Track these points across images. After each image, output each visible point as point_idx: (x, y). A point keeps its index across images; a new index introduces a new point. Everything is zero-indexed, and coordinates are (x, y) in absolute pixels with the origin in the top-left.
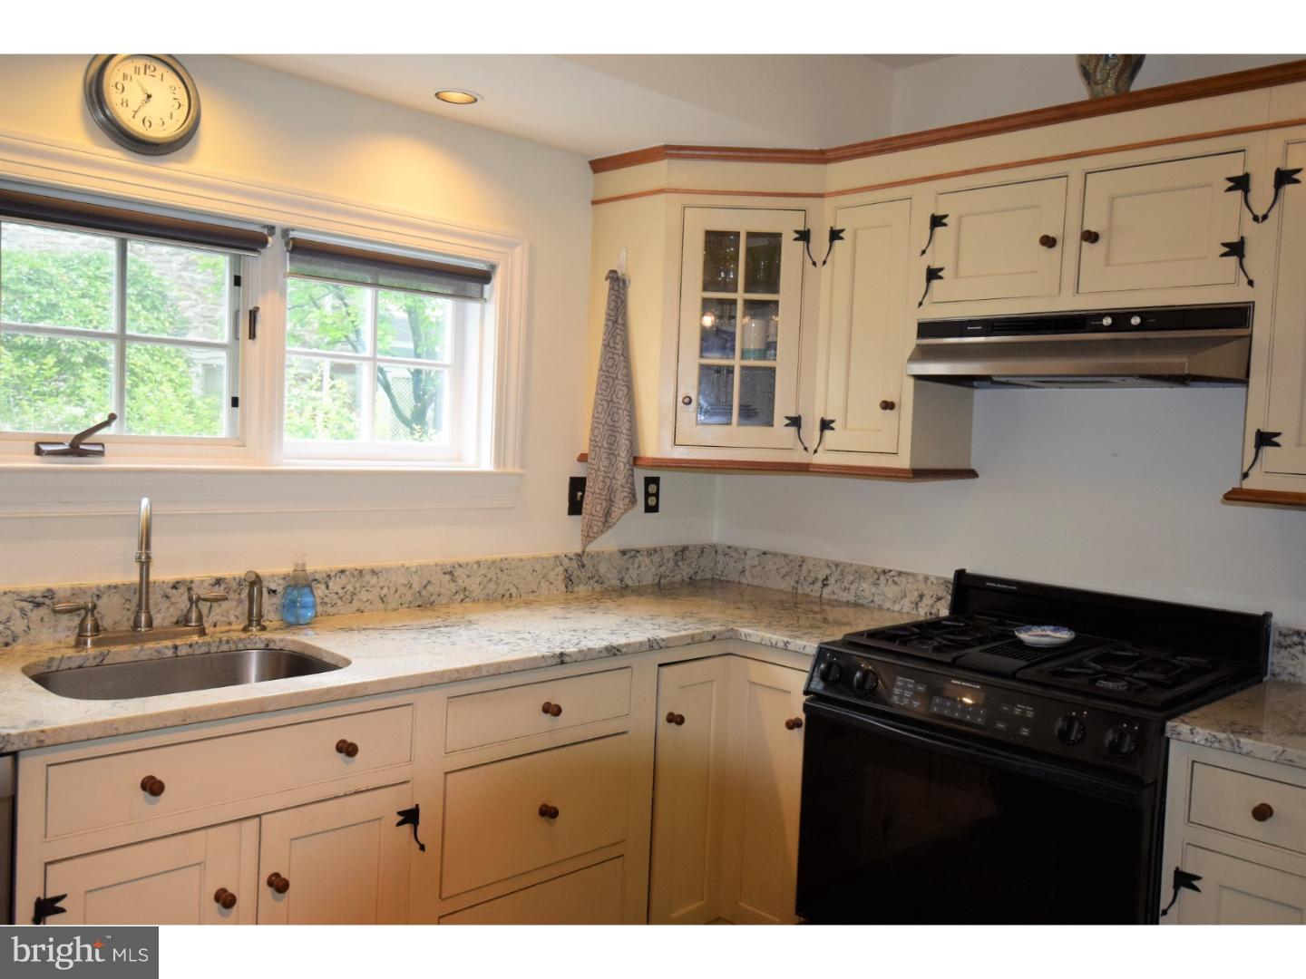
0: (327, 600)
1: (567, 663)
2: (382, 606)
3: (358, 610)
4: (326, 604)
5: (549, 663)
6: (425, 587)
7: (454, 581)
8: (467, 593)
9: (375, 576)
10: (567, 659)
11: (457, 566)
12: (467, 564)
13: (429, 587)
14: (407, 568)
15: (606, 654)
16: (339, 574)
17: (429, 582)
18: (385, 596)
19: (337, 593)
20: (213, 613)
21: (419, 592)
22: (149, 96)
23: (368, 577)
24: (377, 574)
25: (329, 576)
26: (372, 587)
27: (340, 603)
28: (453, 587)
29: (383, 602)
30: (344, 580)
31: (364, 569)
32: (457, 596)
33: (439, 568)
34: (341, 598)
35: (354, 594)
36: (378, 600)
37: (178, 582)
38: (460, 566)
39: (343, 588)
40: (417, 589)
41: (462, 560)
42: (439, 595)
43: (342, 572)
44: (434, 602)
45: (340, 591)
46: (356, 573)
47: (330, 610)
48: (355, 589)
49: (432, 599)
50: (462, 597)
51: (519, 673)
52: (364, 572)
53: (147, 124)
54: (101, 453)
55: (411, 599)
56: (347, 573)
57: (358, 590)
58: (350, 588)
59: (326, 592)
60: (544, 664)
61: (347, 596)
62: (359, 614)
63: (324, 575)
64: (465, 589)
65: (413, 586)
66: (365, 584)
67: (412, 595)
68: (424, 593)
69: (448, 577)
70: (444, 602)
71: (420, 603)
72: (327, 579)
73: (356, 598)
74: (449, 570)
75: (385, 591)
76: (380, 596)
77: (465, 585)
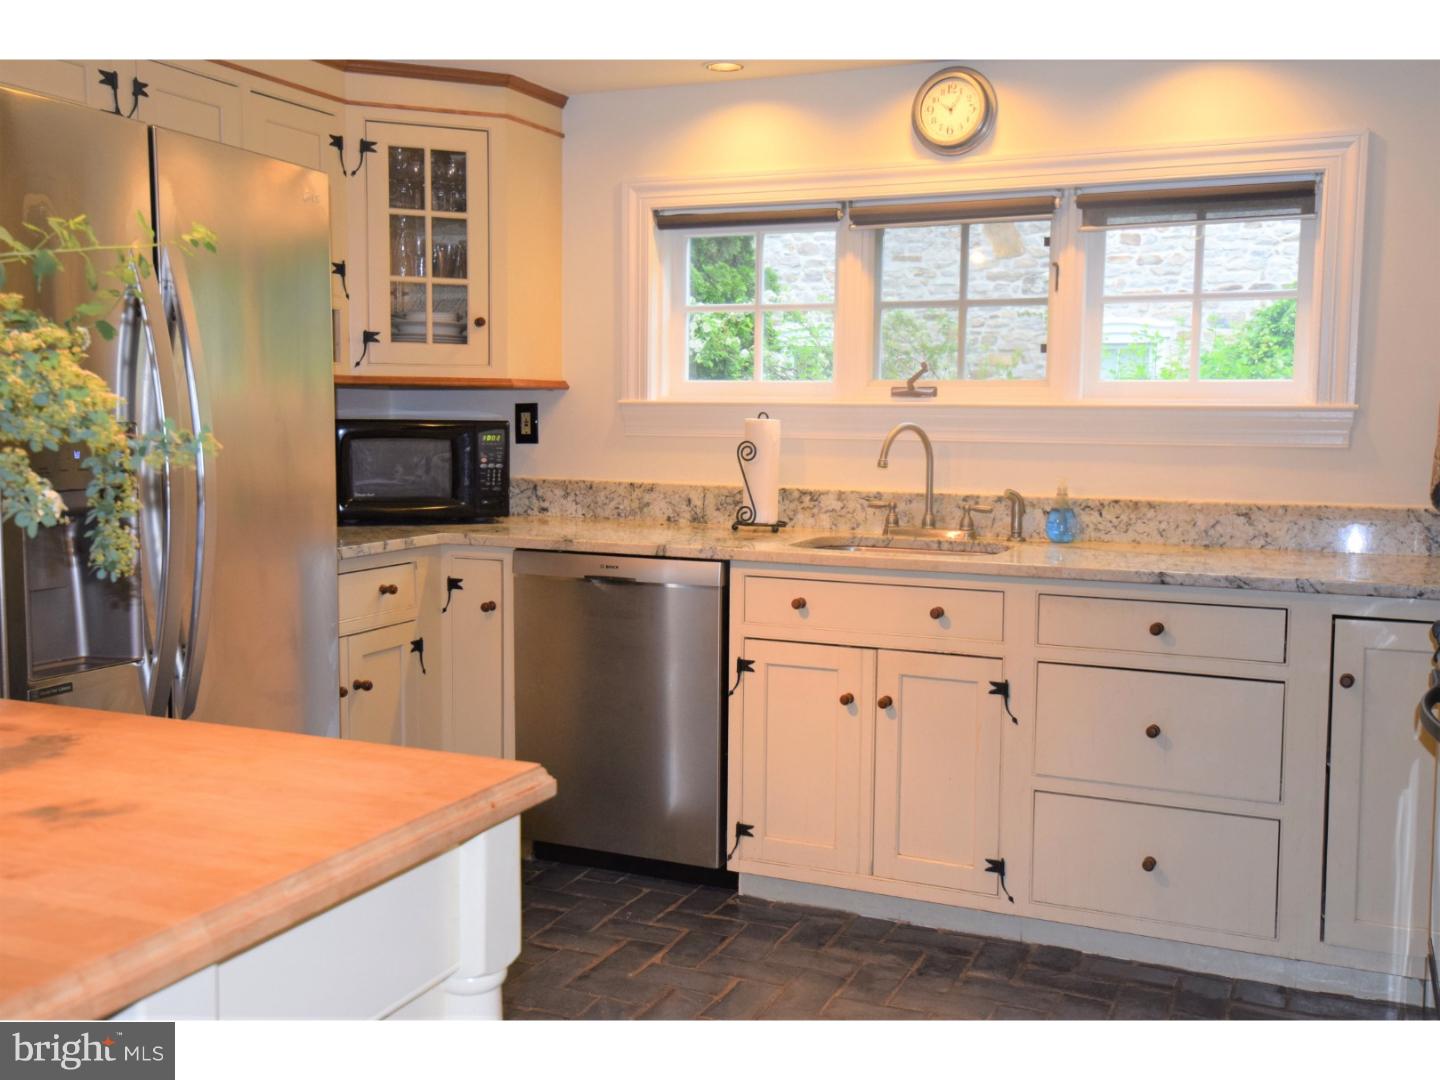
0: (1100, 527)
1: (1168, 584)
2: (1161, 540)
3: (1134, 541)
4: (1099, 530)
5: (1145, 579)
6: (1213, 526)
7: (1251, 524)
8: (1269, 540)
9: (1152, 510)
10: (1168, 579)
11: (1255, 509)
12: (1269, 507)
13: (1218, 527)
14: (1190, 505)
15: (1223, 583)
16: (1112, 504)
17: (1218, 522)
18: (1164, 530)
19: (1111, 522)
20: (995, 526)
21: (1206, 532)
22: (951, 110)
23: (1144, 510)
24: (1154, 507)
25: (1102, 504)
26: (1149, 520)
27: (1114, 531)
28: (1251, 531)
29: (1162, 536)
30: (1117, 510)
31: (1140, 502)
32: (1256, 541)
33: (1230, 509)
34: (1115, 527)
35: (1128, 525)
36: (1156, 532)
37: (967, 497)
38: (1259, 509)
39: (1117, 517)
40: (1203, 528)
41: (1260, 502)
42: (1231, 537)
43: (1116, 502)
44: (1224, 543)
45: (1114, 520)
46: (1131, 504)
47: (1104, 537)
48: (1130, 519)
49: (1222, 540)
50: (1262, 542)
51: (1103, 583)
52: (1140, 505)
53: (950, 132)
54: (934, 394)
55: (1196, 537)
56: (1122, 504)
57: (1132, 522)
58: (1124, 518)
59: (1100, 519)
60: (1138, 580)
61: (1121, 525)
62: (1134, 544)
63: (1098, 504)
64: (1267, 535)
65: (1198, 523)
66: (1141, 515)
67: (1197, 533)
68: (1212, 532)
69: (1242, 519)
70: (1239, 545)
71: (1207, 542)
72: (1101, 507)
73: (1131, 528)
74: (1244, 511)
75: (1163, 526)
76: (1158, 529)
77: (1267, 530)
